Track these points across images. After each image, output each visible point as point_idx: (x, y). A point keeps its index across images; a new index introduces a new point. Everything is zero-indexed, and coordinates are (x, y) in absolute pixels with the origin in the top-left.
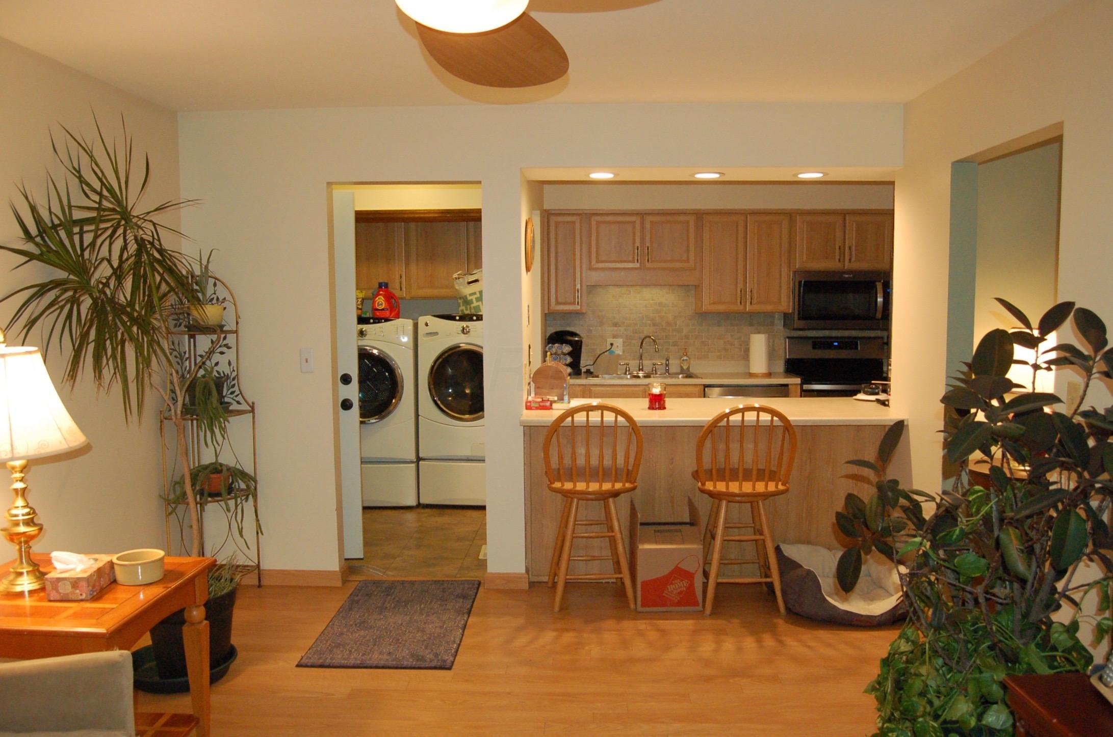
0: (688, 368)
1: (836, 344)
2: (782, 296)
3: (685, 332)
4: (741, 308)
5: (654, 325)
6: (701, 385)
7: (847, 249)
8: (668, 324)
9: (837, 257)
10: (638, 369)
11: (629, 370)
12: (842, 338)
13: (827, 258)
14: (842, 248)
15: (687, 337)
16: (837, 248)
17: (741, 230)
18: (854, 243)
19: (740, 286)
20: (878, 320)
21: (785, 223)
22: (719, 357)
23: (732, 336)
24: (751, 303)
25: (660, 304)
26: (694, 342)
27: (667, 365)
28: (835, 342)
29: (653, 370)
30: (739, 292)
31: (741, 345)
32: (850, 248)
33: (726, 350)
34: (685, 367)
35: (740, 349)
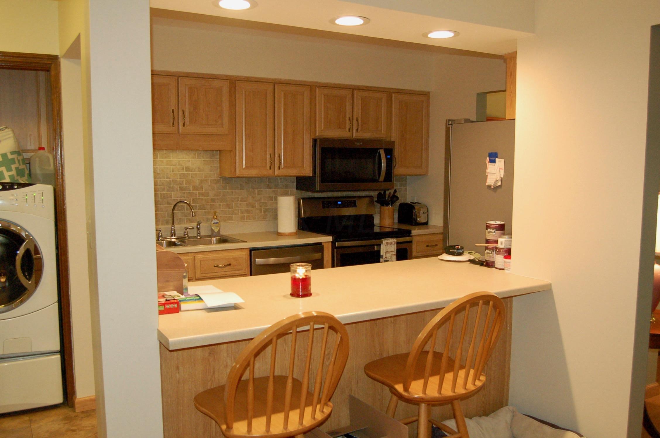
0: (219, 231)
1: (340, 203)
2: (305, 160)
3: (211, 195)
4: (270, 172)
5: (181, 189)
6: (248, 248)
7: (355, 119)
8: (195, 188)
9: (348, 127)
10: (169, 233)
11: (162, 236)
12: (343, 197)
13: (340, 128)
14: (351, 118)
15: (213, 200)
16: (347, 119)
17: (270, 98)
18: (360, 116)
19: (269, 151)
20: (381, 182)
21: (307, 93)
22: (243, 218)
23: (253, 198)
24: (279, 168)
25: (187, 169)
26: (220, 205)
27: (198, 229)
28: (339, 201)
29: (185, 235)
30: (268, 156)
31: (261, 206)
32: (357, 120)
33: (248, 211)
34: (216, 230)
35: (261, 210)
